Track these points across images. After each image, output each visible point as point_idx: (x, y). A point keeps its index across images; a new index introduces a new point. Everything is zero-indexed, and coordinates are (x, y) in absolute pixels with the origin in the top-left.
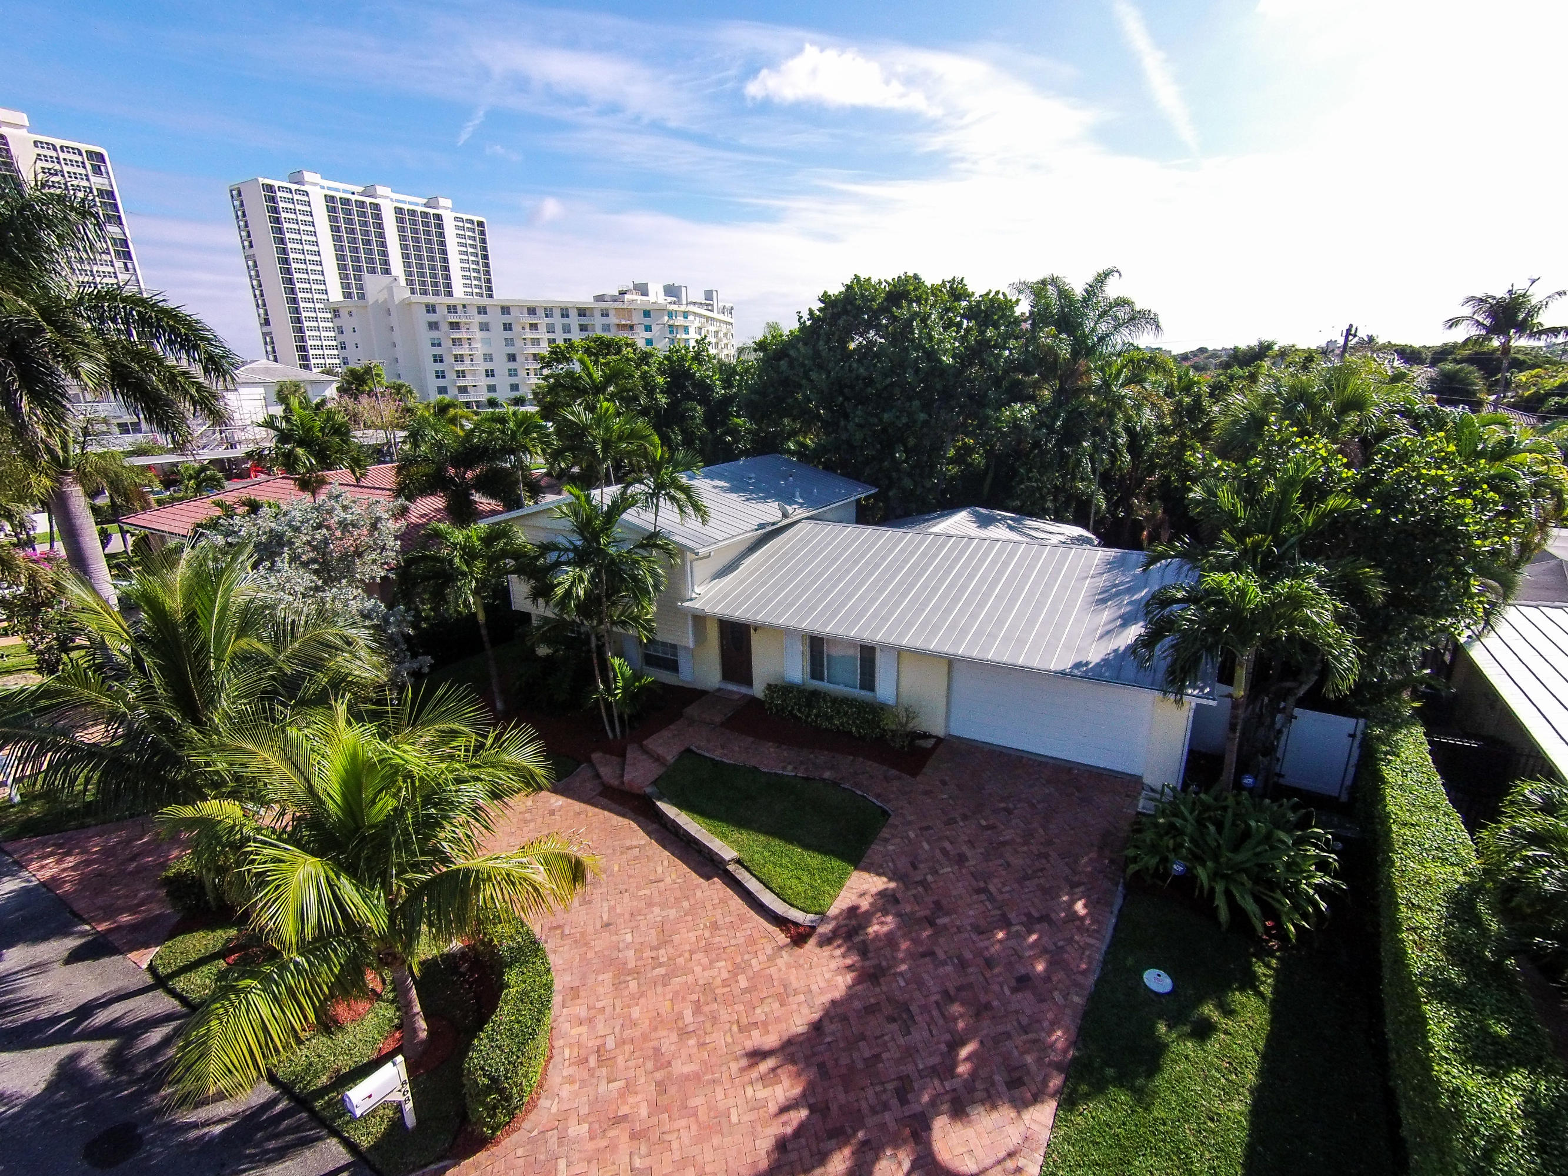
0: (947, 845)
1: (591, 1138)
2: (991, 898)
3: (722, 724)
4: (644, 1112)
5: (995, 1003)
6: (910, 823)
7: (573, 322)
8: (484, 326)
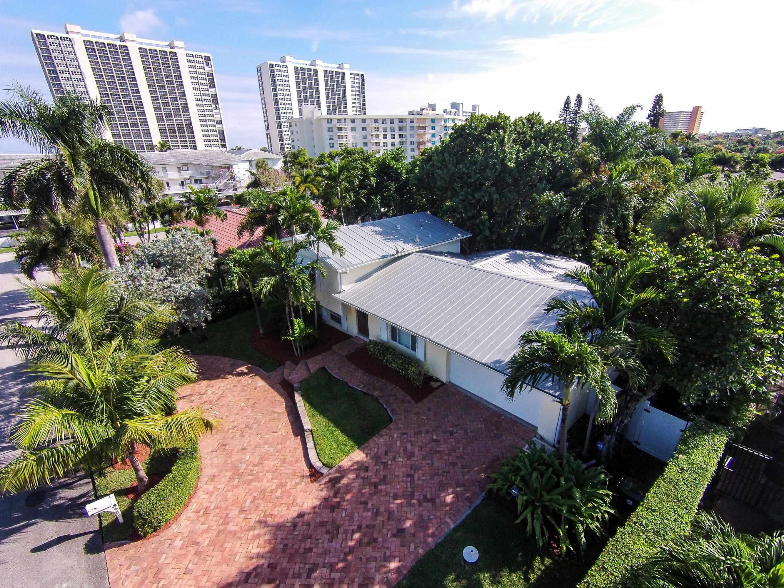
0: (409, 446)
1: (181, 549)
2: (412, 482)
3: (347, 357)
4: (207, 542)
5: (380, 540)
6: (399, 429)
7: (396, 125)
8: (354, 129)
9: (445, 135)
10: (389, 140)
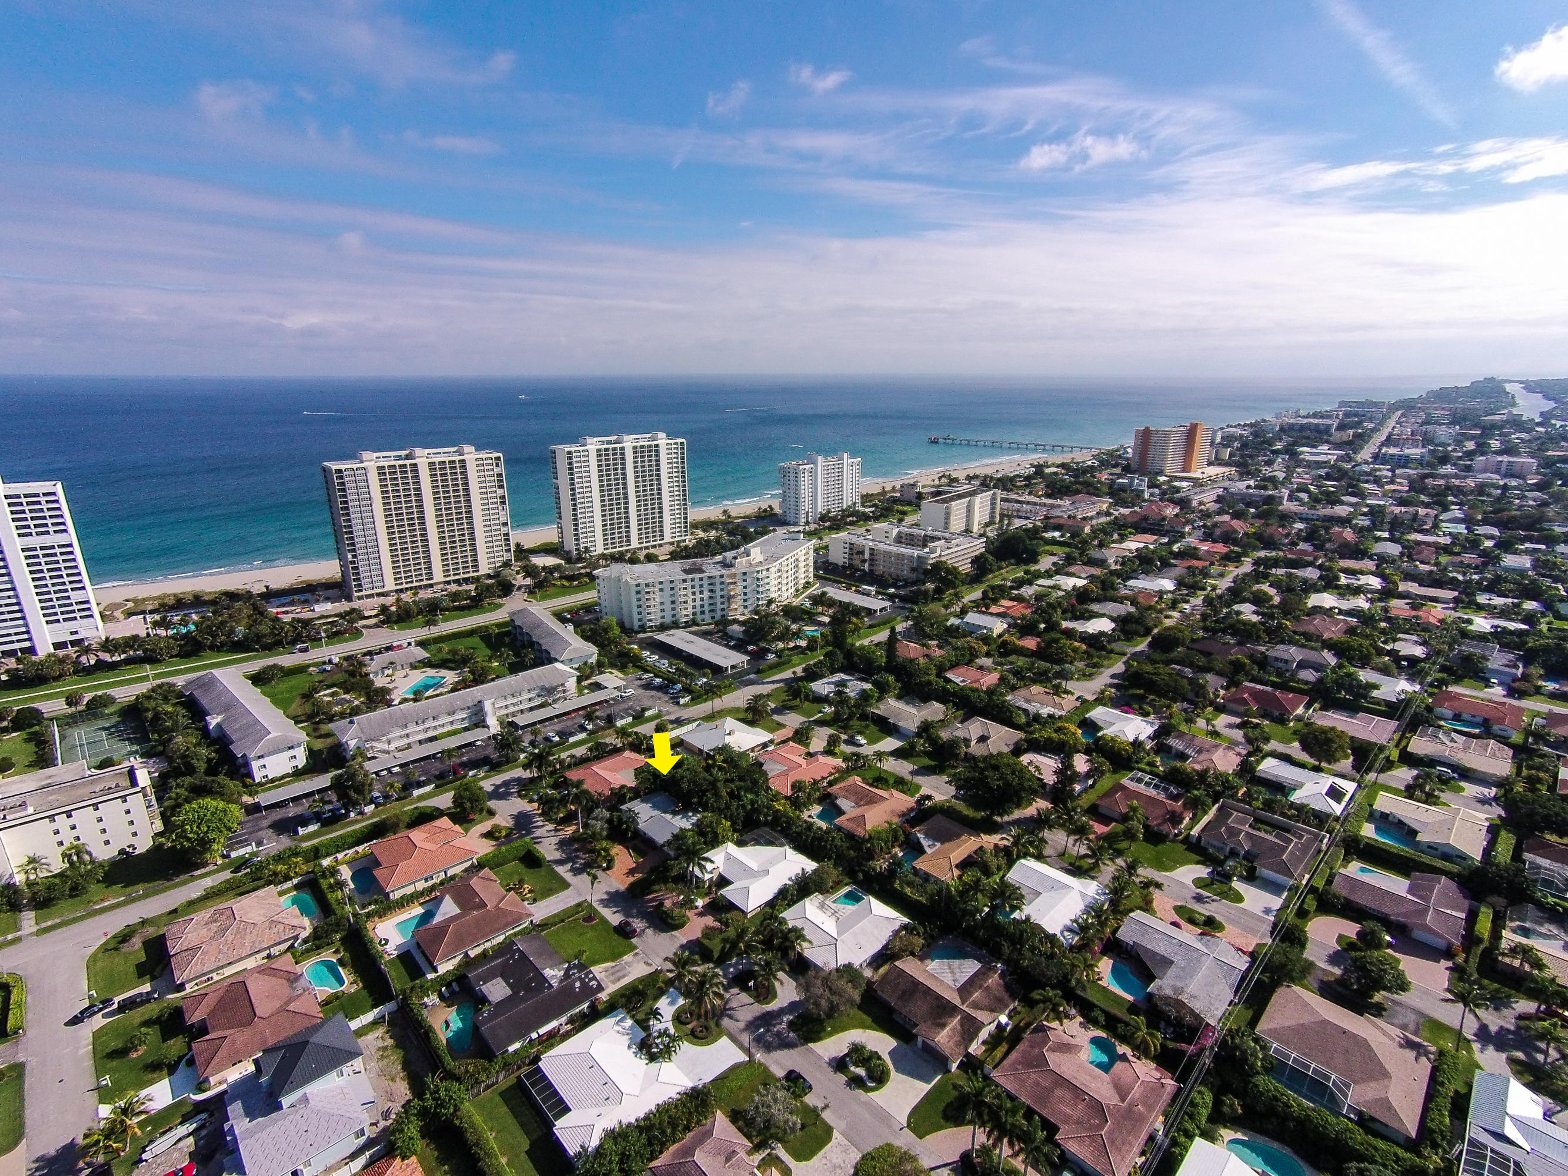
7: (705, 582)
8: (661, 590)
9: (758, 586)
10: (698, 596)
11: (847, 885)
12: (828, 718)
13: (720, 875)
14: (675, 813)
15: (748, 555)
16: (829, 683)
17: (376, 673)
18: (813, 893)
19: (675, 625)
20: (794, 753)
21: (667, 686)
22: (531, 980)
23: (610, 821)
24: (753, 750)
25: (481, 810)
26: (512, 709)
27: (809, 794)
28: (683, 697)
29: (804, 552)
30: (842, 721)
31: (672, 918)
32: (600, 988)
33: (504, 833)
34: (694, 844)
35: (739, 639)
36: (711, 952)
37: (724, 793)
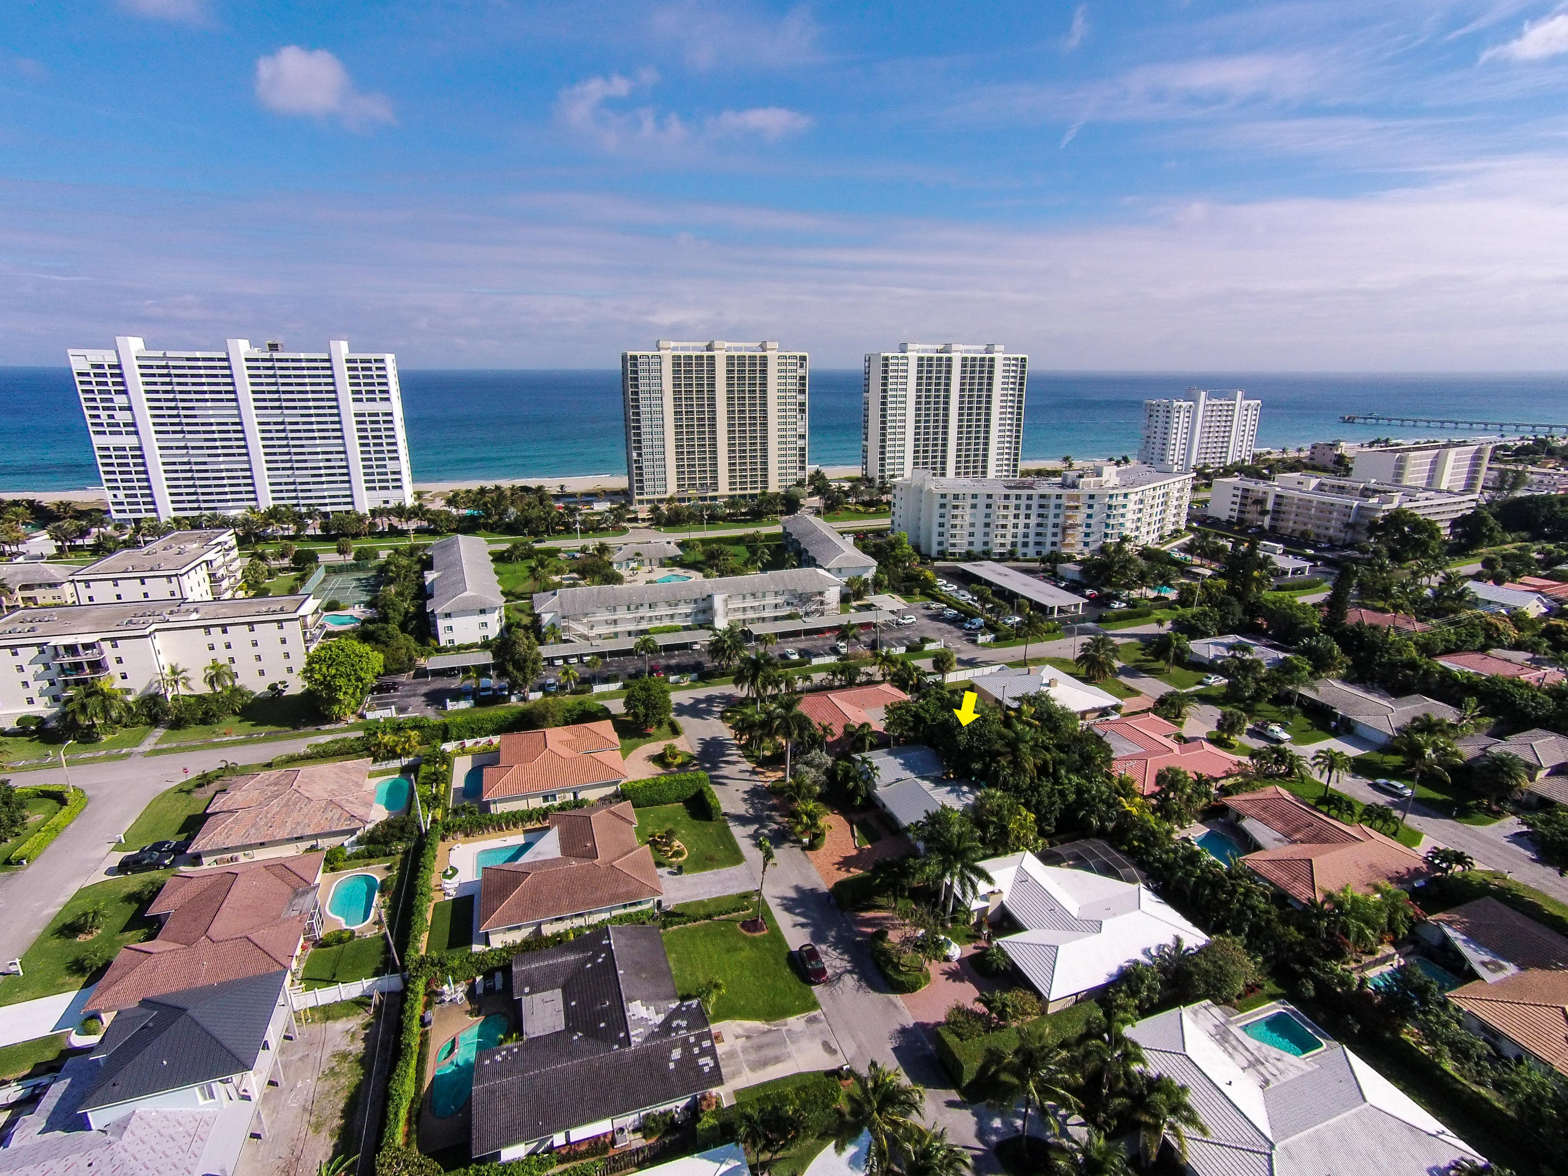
7: (1035, 503)
8: (974, 506)
9: (1108, 516)
10: (1022, 521)
11: (1272, 997)
12: (1213, 693)
13: (1002, 907)
14: (938, 782)
15: (1099, 474)
16: (1216, 644)
17: (620, 564)
18: (1198, 998)
19: (986, 555)
20: (1157, 729)
21: (964, 620)
22: (603, 1015)
23: (831, 773)
24: (1084, 714)
25: (660, 724)
26: (750, 615)
27: (1189, 799)
28: (983, 634)
29: (1178, 486)
30: (1242, 700)
31: (896, 967)
32: (716, 1077)
33: (679, 760)
34: (960, 836)
35: (1072, 581)
36: (958, 1066)
37: (1029, 764)
